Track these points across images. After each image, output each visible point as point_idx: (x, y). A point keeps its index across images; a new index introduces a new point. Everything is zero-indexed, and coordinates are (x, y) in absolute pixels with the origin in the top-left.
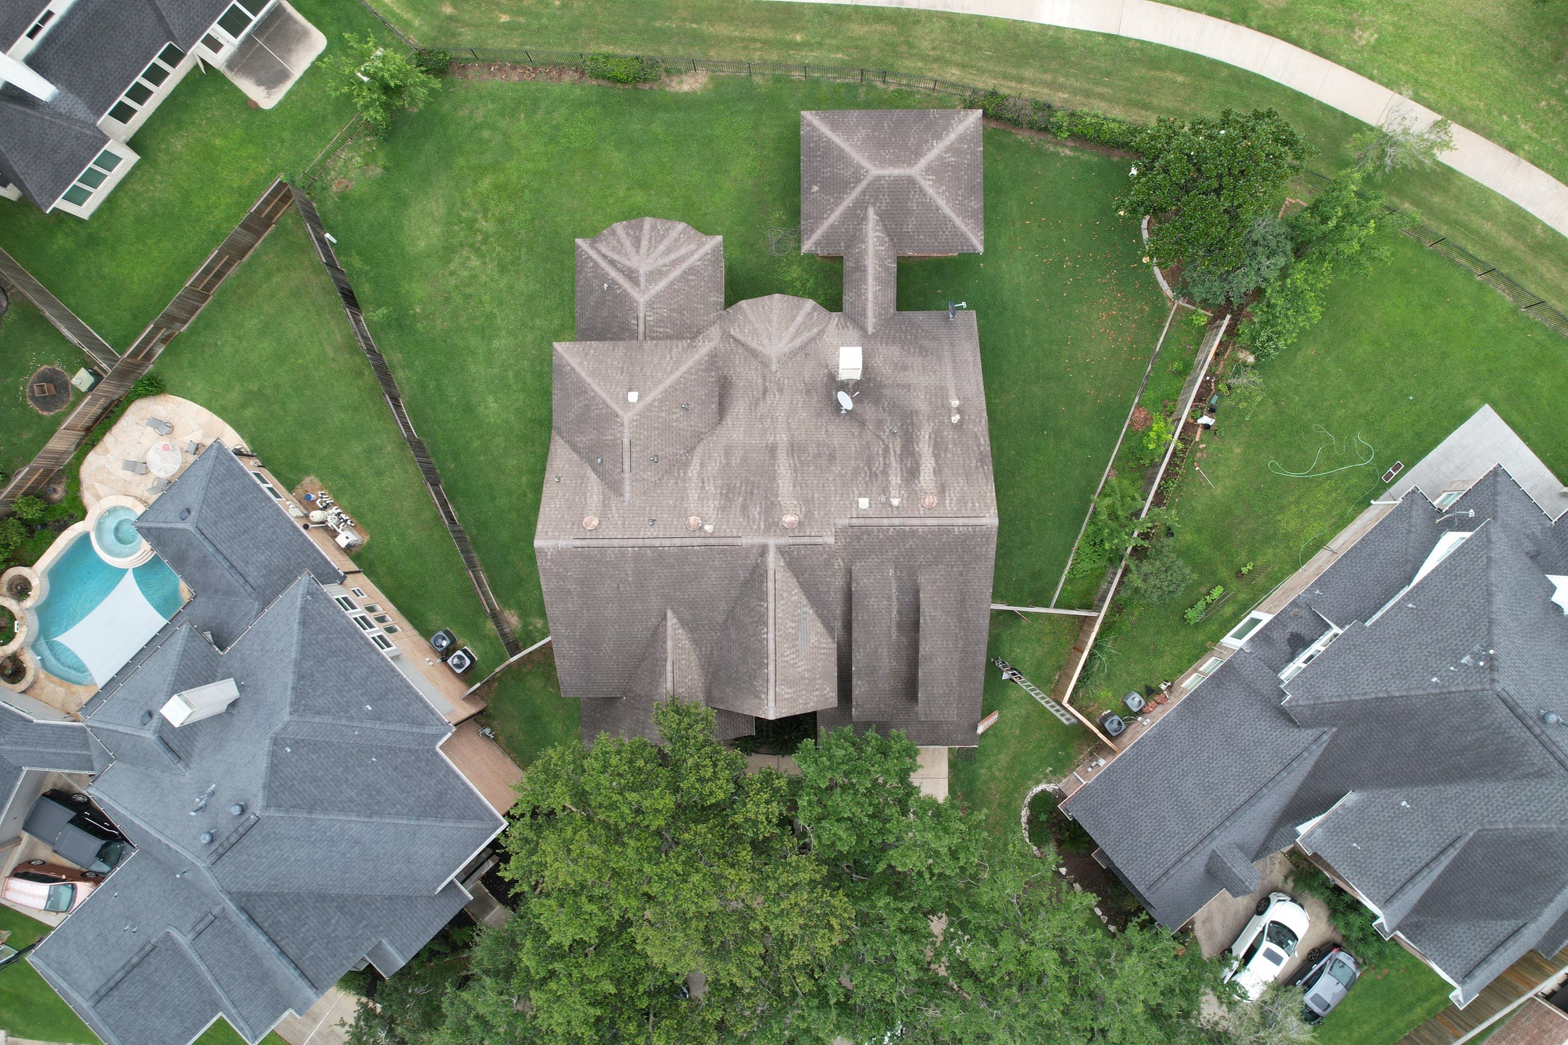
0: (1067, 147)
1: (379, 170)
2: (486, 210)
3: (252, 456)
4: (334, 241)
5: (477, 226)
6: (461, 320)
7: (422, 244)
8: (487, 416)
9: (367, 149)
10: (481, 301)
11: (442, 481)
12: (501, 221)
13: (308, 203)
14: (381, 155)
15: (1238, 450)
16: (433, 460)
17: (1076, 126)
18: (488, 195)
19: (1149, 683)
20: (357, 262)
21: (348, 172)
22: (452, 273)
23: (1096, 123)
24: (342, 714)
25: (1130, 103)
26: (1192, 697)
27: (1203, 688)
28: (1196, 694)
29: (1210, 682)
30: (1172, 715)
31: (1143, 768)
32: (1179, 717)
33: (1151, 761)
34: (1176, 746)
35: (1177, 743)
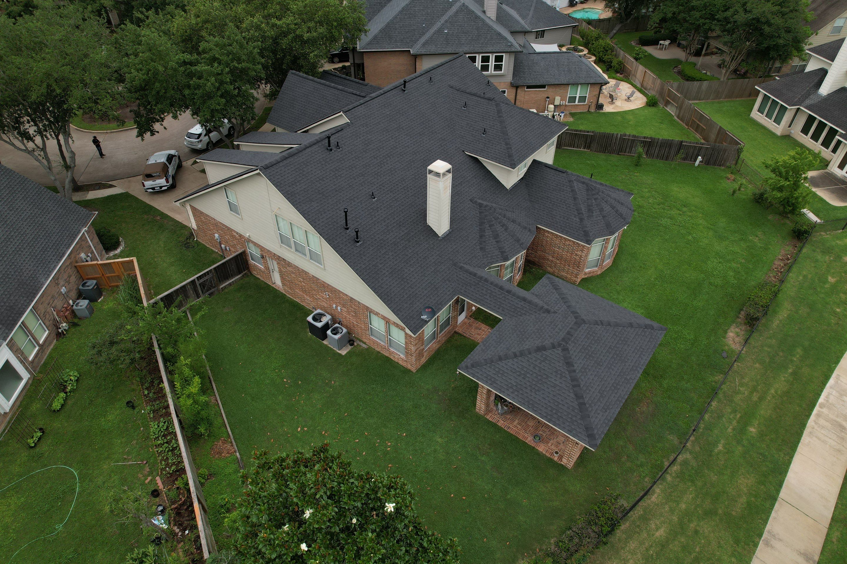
7: (675, 189)
26: (32, 295)
27: (26, 304)
28: (30, 298)
29: (22, 310)
30: (43, 279)
31: (47, 241)
32: (35, 279)
33: (43, 245)
34: (26, 258)
35: (27, 260)
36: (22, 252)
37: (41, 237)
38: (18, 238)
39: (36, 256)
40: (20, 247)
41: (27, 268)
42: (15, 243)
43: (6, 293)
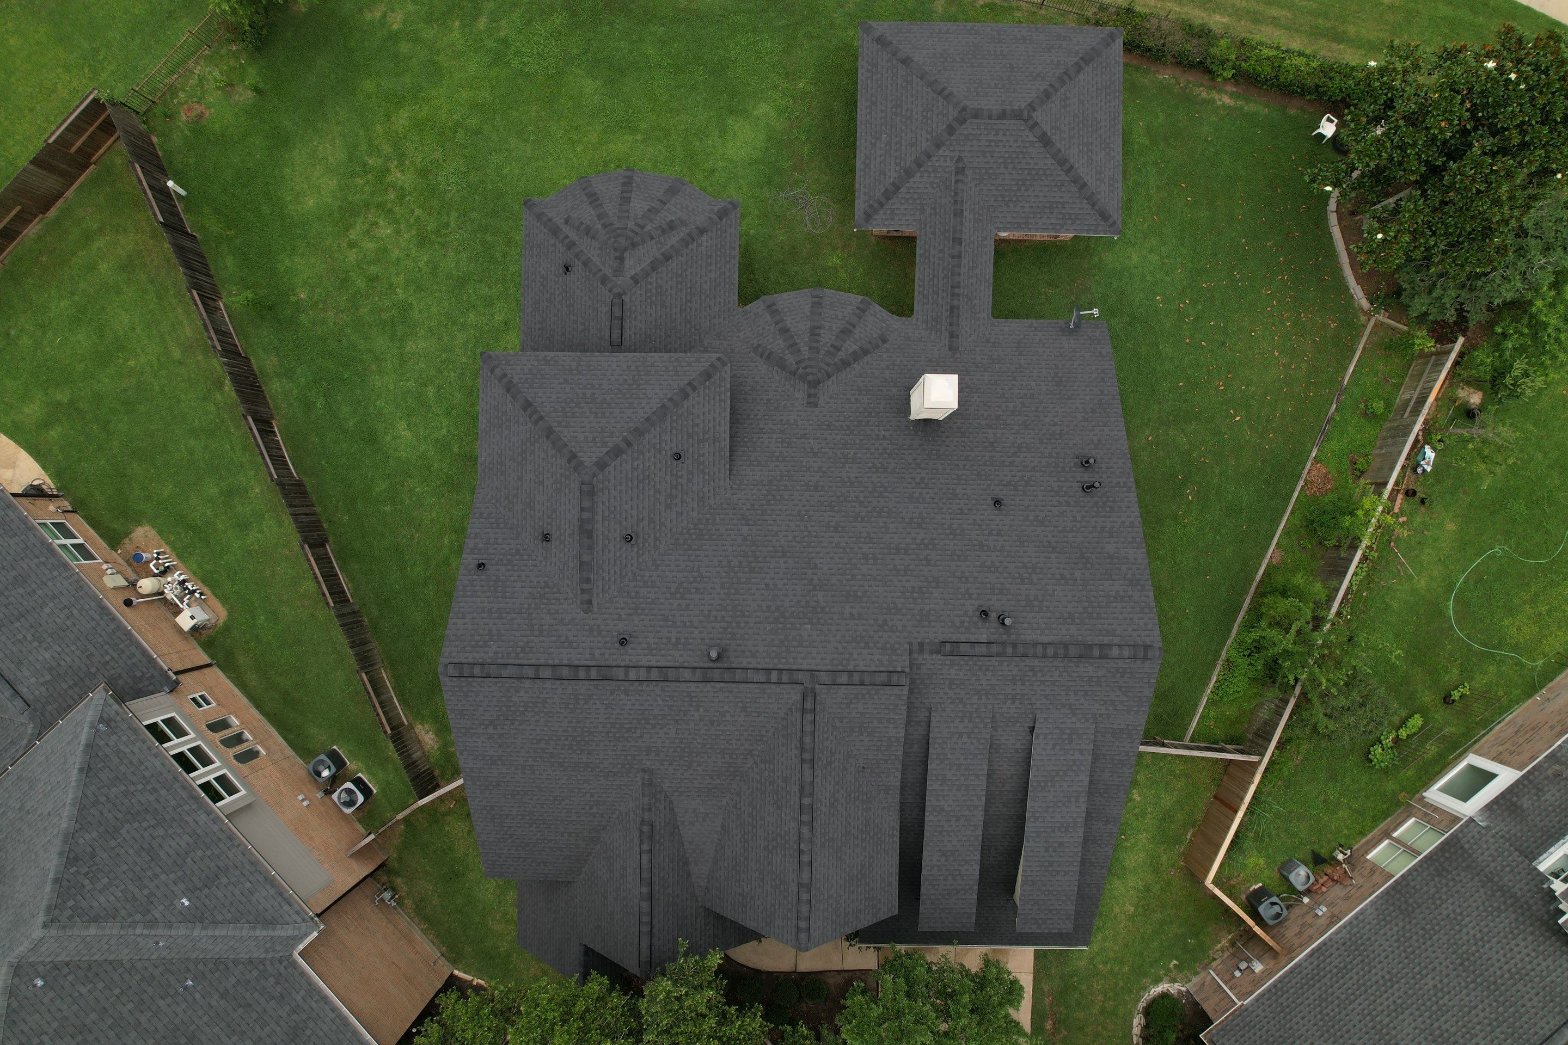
0: (1226, 93)
1: (250, 94)
2: (401, 157)
3: (57, 496)
4: (182, 192)
5: (390, 178)
6: (364, 311)
7: (311, 202)
8: (396, 450)
9: (232, 62)
10: (391, 285)
11: (331, 539)
12: (423, 173)
13: (145, 137)
14: (252, 71)
15: (1451, 527)
16: (318, 509)
17: (1245, 61)
18: (405, 137)
19: (1316, 847)
20: (214, 226)
21: (203, 94)
22: (352, 245)
23: (1276, 57)
24: (138, 917)
25: (1316, 33)
26: (1399, 887)
27: (1415, 873)
28: (1404, 883)
29: (1425, 865)
30: (1368, 912)
31: (1330, 991)
32: (1381, 917)
33: (1341, 982)
34: (1380, 962)
35: (1381, 958)
36: (1383, 977)
37: (1337, 1002)
38: (1380, 1008)
39: (1362, 961)
40: (1383, 988)
41: (1387, 940)
42: (1387, 999)
43: (1438, 902)
